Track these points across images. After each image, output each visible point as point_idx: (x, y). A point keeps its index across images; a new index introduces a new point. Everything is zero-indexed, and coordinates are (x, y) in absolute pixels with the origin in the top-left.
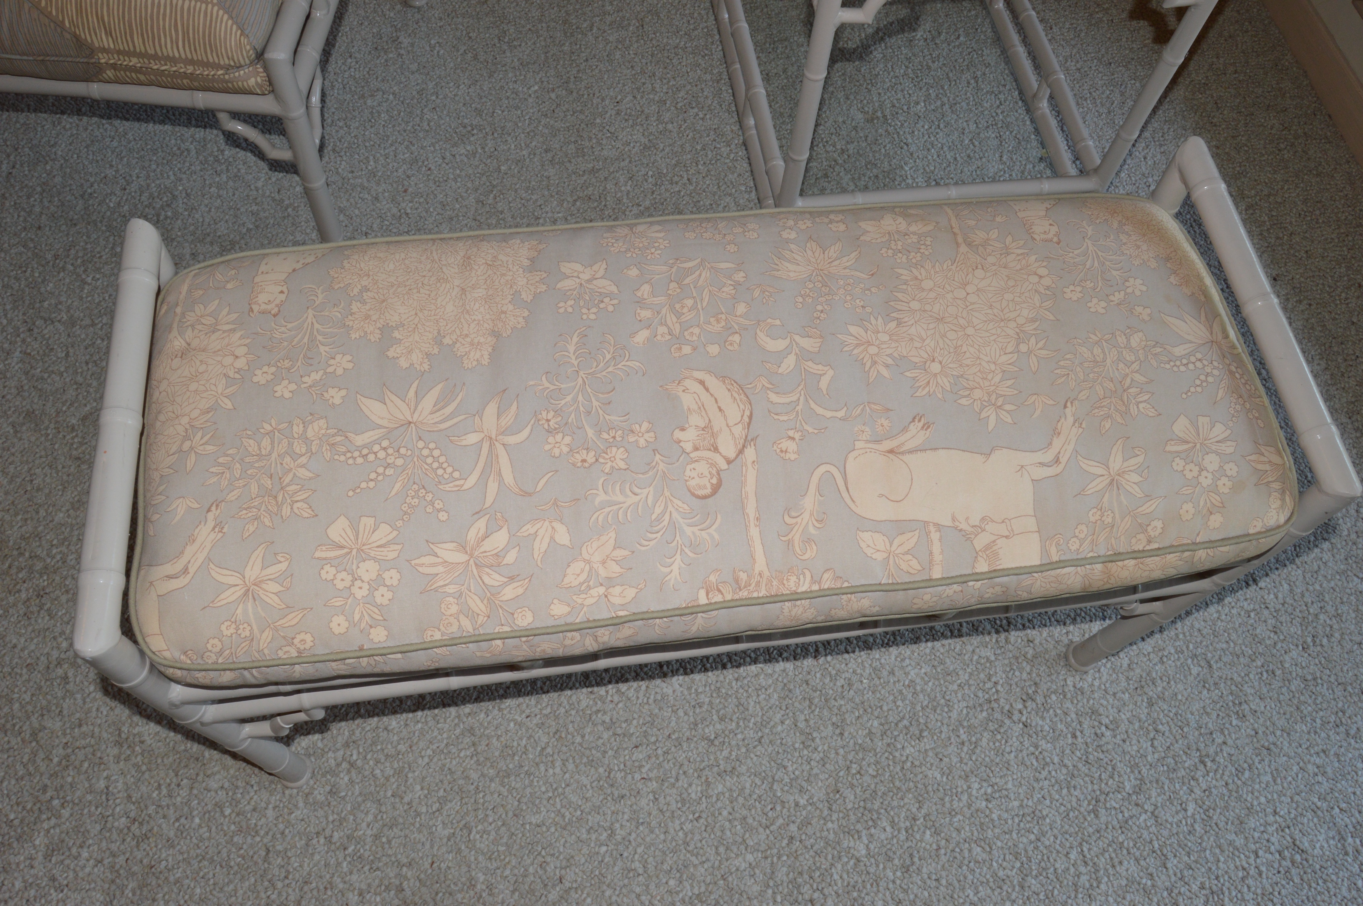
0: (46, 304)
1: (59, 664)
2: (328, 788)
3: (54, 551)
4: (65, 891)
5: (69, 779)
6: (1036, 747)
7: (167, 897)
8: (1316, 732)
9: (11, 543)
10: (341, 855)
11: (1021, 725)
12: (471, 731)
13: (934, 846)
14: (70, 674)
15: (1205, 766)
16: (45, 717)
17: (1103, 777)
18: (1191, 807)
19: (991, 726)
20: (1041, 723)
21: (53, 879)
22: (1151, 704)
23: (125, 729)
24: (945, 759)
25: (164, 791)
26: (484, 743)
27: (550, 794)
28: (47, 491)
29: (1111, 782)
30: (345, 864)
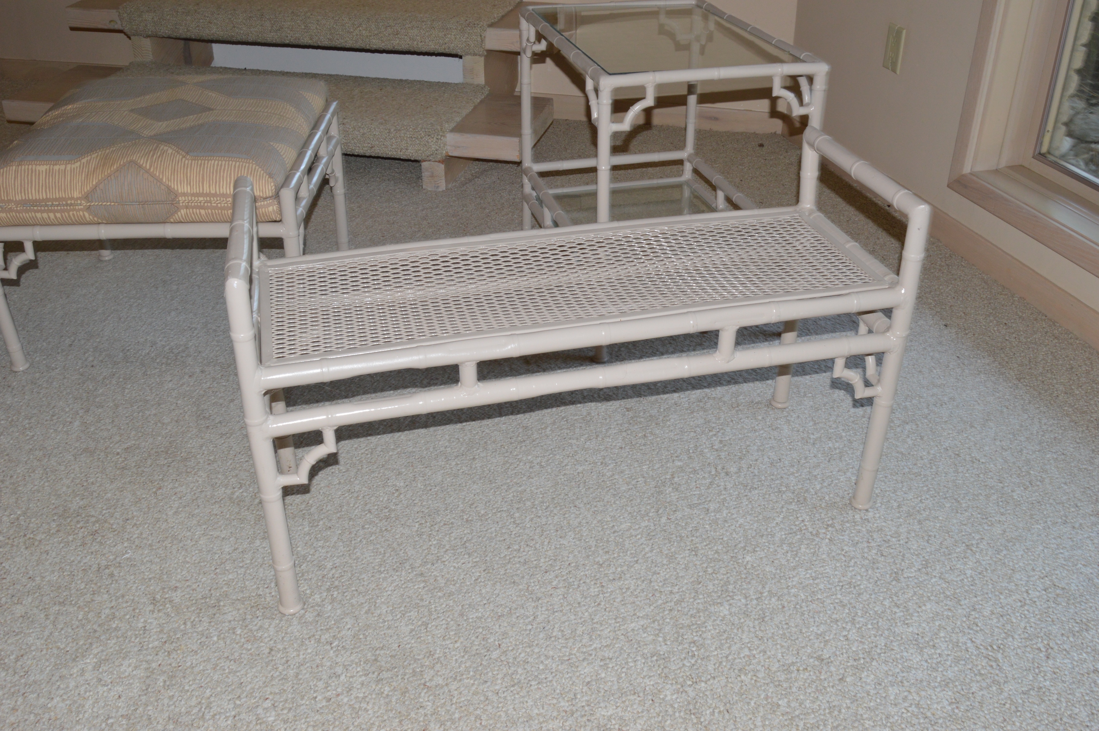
0: (97, 400)
1: (107, 567)
2: (315, 614)
3: (104, 512)
4: (109, 687)
5: (114, 626)
6: (843, 550)
7: (191, 683)
8: (1049, 528)
9: (72, 510)
10: (328, 647)
11: (827, 541)
12: (422, 574)
13: (780, 607)
14: (116, 573)
15: (971, 550)
16: (96, 596)
17: (897, 562)
18: (969, 572)
19: (805, 542)
20: (841, 537)
21: (100, 680)
22: (920, 522)
23: (158, 597)
24: (775, 561)
25: (189, 624)
26: (432, 581)
27: (485, 602)
28: (98, 485)
29: (903, 563)
30: (332, 652)
